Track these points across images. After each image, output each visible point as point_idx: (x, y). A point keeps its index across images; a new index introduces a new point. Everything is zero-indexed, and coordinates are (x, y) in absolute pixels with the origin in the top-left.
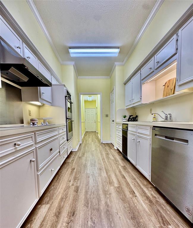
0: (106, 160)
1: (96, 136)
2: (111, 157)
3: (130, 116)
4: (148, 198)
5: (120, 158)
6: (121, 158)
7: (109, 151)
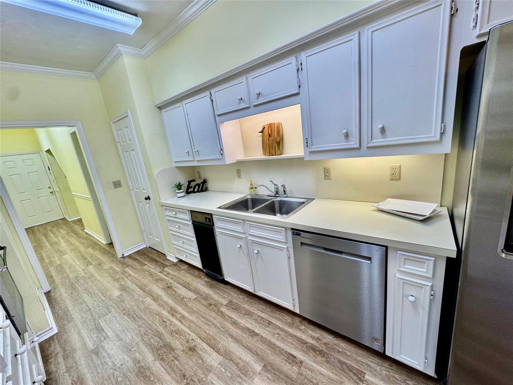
0: (180, 309)
1: (84, 238)
2: (183, 291)
3: (190, 182)
4: (313, 348)
5: (203, 283)
6: (206, 282)
7: (161, 275)
